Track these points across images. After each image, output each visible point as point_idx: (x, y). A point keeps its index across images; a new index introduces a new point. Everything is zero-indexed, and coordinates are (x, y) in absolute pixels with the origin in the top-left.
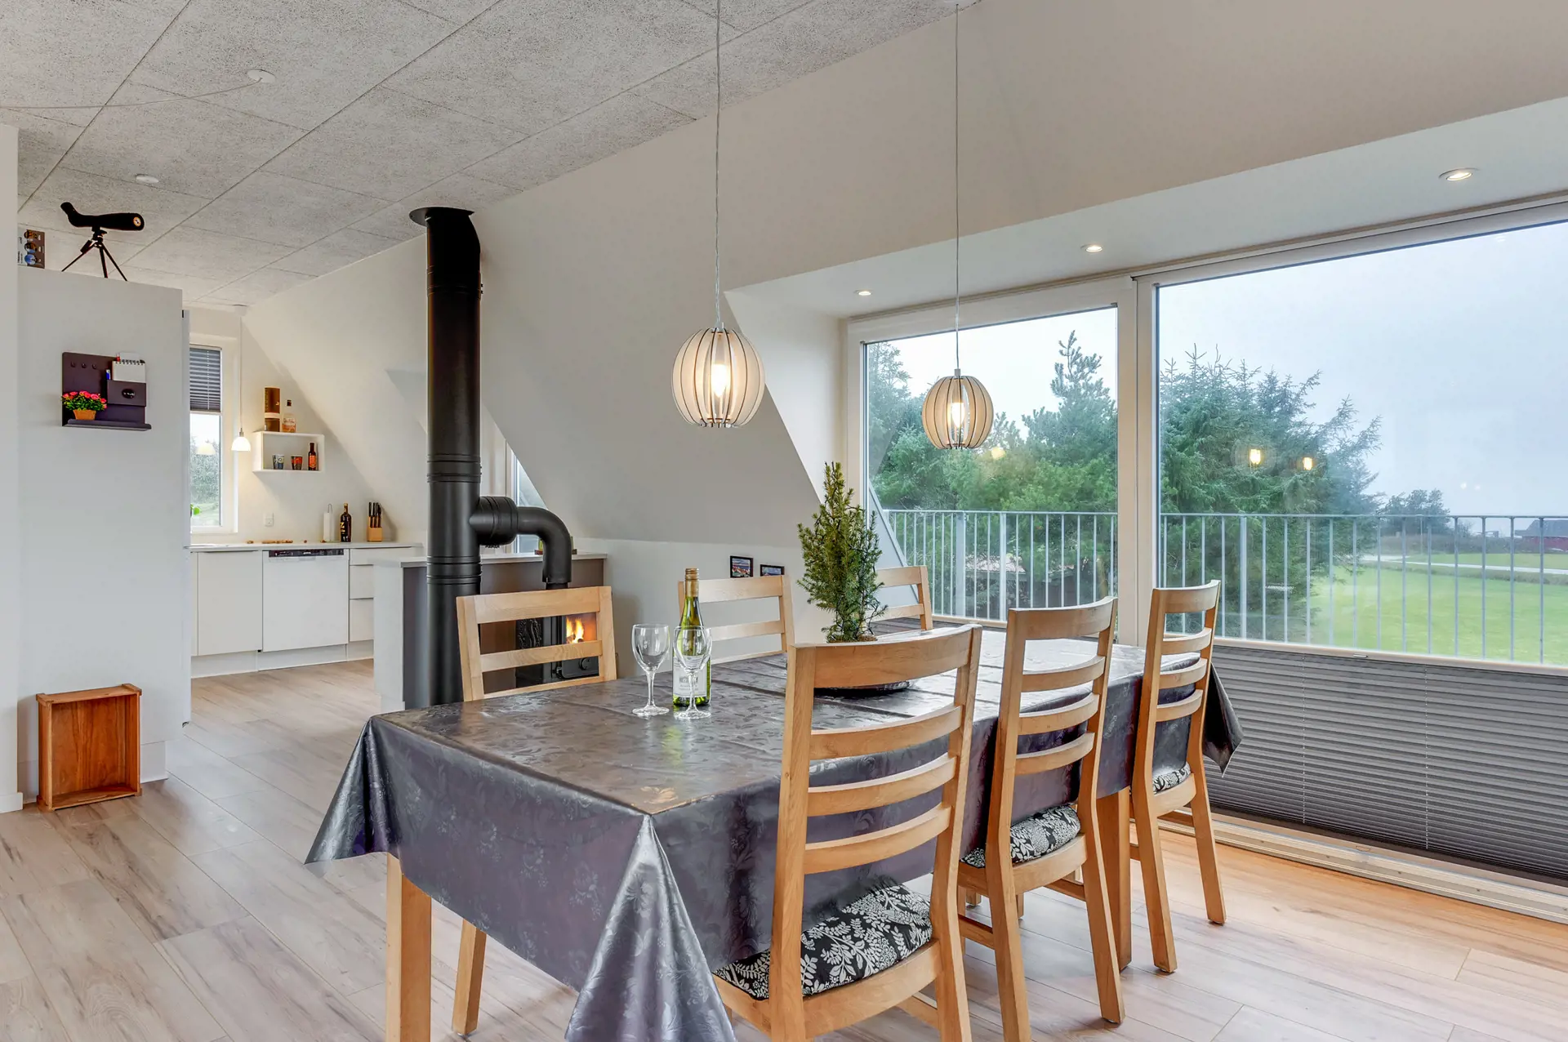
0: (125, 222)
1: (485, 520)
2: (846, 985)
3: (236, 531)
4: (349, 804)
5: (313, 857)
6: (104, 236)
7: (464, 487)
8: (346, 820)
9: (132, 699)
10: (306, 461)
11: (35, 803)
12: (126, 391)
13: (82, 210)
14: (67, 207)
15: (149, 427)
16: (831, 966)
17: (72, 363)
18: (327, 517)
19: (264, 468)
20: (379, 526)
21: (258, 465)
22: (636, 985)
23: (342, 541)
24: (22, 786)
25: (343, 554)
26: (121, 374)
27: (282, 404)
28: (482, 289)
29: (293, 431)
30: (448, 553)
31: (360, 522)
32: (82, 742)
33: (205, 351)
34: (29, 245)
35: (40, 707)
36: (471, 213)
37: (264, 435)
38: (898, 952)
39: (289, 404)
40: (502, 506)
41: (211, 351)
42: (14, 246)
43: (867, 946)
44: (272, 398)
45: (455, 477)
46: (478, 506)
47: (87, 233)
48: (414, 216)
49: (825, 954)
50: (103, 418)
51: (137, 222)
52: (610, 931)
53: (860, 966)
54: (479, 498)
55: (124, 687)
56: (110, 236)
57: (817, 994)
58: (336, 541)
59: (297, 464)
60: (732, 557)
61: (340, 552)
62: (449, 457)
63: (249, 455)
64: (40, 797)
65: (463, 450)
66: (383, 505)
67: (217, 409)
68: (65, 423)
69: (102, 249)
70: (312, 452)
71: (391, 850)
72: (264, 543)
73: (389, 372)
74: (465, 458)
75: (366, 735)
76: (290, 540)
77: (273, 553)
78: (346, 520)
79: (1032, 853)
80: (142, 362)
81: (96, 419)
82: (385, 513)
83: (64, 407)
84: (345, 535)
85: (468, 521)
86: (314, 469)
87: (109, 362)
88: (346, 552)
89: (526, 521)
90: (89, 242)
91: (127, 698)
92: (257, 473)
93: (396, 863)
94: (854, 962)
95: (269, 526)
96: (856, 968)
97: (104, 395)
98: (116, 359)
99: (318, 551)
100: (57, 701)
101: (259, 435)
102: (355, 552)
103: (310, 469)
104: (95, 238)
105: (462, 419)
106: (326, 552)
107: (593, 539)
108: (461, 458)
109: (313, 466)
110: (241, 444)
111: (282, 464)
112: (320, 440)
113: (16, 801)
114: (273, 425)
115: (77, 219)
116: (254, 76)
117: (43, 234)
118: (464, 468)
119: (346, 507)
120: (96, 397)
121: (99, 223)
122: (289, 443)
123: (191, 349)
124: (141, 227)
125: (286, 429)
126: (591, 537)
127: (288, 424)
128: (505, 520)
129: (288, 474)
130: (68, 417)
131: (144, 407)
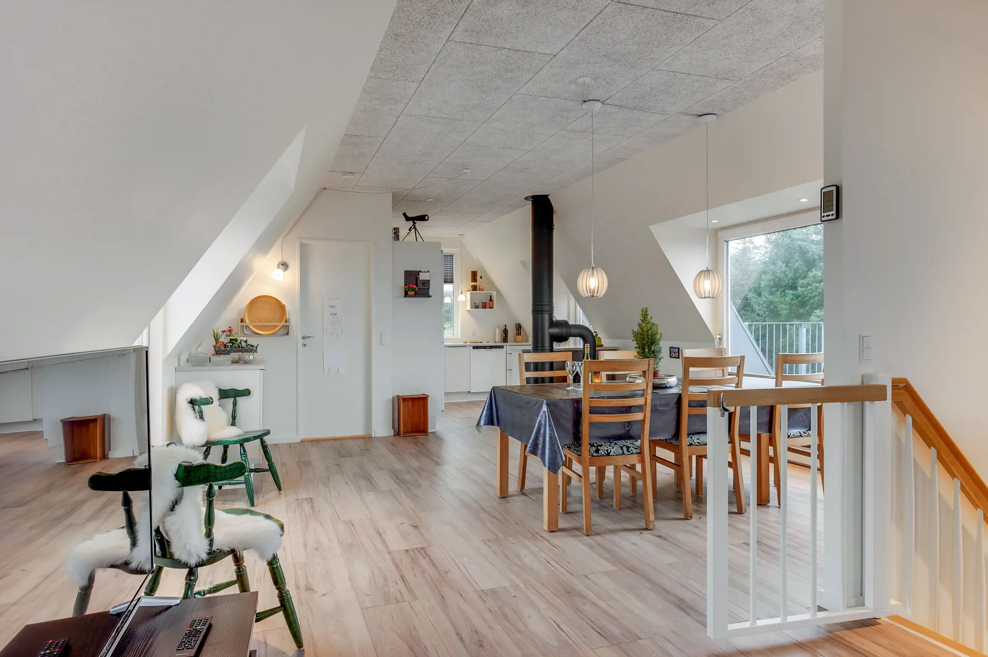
0: (422, 218)
1: (555, 331)
2: (604, 456)
3: (460, 337)
4: (487, 411)
5: (478, 424)
6: (416, 224)
7: (546, 316)
8: (486, 414)
9: (426, 399)
10: (487, 304)
11: (397, 434)
12: (423, 283)
13: (409, 215)
14: (405, 214)
15: (431, 296)
16: (600, 450)
17: (407, 274)
18: (497, 330)
19: (471, 308)
20: (520, 335)
21: (469, 308)
22: (541, 439)
23: (504, 342)
24: (393, 428)
25: (503, 348)
26: (422, 277)
27: (478, 278)
28: (554, 227)
29: (483, 290)
30: (540, 345)
31: (511, 333)
32: (410, 415)
33: (448, 256)
34: (395, 233)
35: (398, 399)
36: (549, 195)
37: (471, 293)
38: (623, 452)
39: (481, 278)
40: (564, 324)
41: (450, 256)
42: (391, 234)
43: (613, 448)
44: (474, 275)
45: (542, 312)
46: (553, 324)
47: (411, 223)
48: (526, 199)
49: (599, 447)
50: (417, 295)
51: (427, 218)
52: (535, 430)
53: (609, 452)
54: (553, 321)
55: (423, 394)
56: (418, 223)
57: (595, 456)
58: (501, 342)
59: (484, 306)
60: (670, 348)
61: (502, 347)
62: (540, 303)
63: (465, 302)
64: (398, 432)
65: (546, 300)
66: (522, 324)
67: (452, 282)
68: (405, 297)
69: (416, 229)
70: (491, 300)
71: (498, 426)
72: (471, 343)
73: (521, 262)
74: (548, 304)
75: (491, 392)
76: (481, 341)
77: (474, 348)
78: (505, 332)
79: (699, 443)
80: (428, 272)
81: (415, 294)
82: (523, 329)
83: (405, 290)
84: (505, 340)
85: (548, 331)
86: (492, 308)
87: (418, 273)
88: (505, 347)
89: (573, 331)
90: (411, 227)
91: (424, 398)
92: (468, 311)
93: (499, 428)
94: (607, 450)
95: (473, 334)
96: (608, 452)
97: (417, 286)
98: (420, 272)
99: (493, 346)
100: (404, 397)
101: (469, 293)
102: (508, 347)
103: (490, 308)
104: (413, 225)
105: (546, 286)
106: (496, 347)
107: (610, 340)
108: (545, 304)
109: (491, 307)
110: (461, 298)
111: (478, 306)
112: (494, 294)
113: (392, 433)
114: (475, 288)
115: (408, 219)
116: (465, 171)
117: (399, 228)
118: (546, 308)
119: (506, 326)
120: (415, 287)
121: (414, 219)
122: (481, 296)
123: (444, 256)
124: (427, 220)
125: (480, 290)
126: (611, 339)
127: (481, 287)
128: (564, 331)
129: (481, 310)
130: (406, 295)
131: (429, 289)
